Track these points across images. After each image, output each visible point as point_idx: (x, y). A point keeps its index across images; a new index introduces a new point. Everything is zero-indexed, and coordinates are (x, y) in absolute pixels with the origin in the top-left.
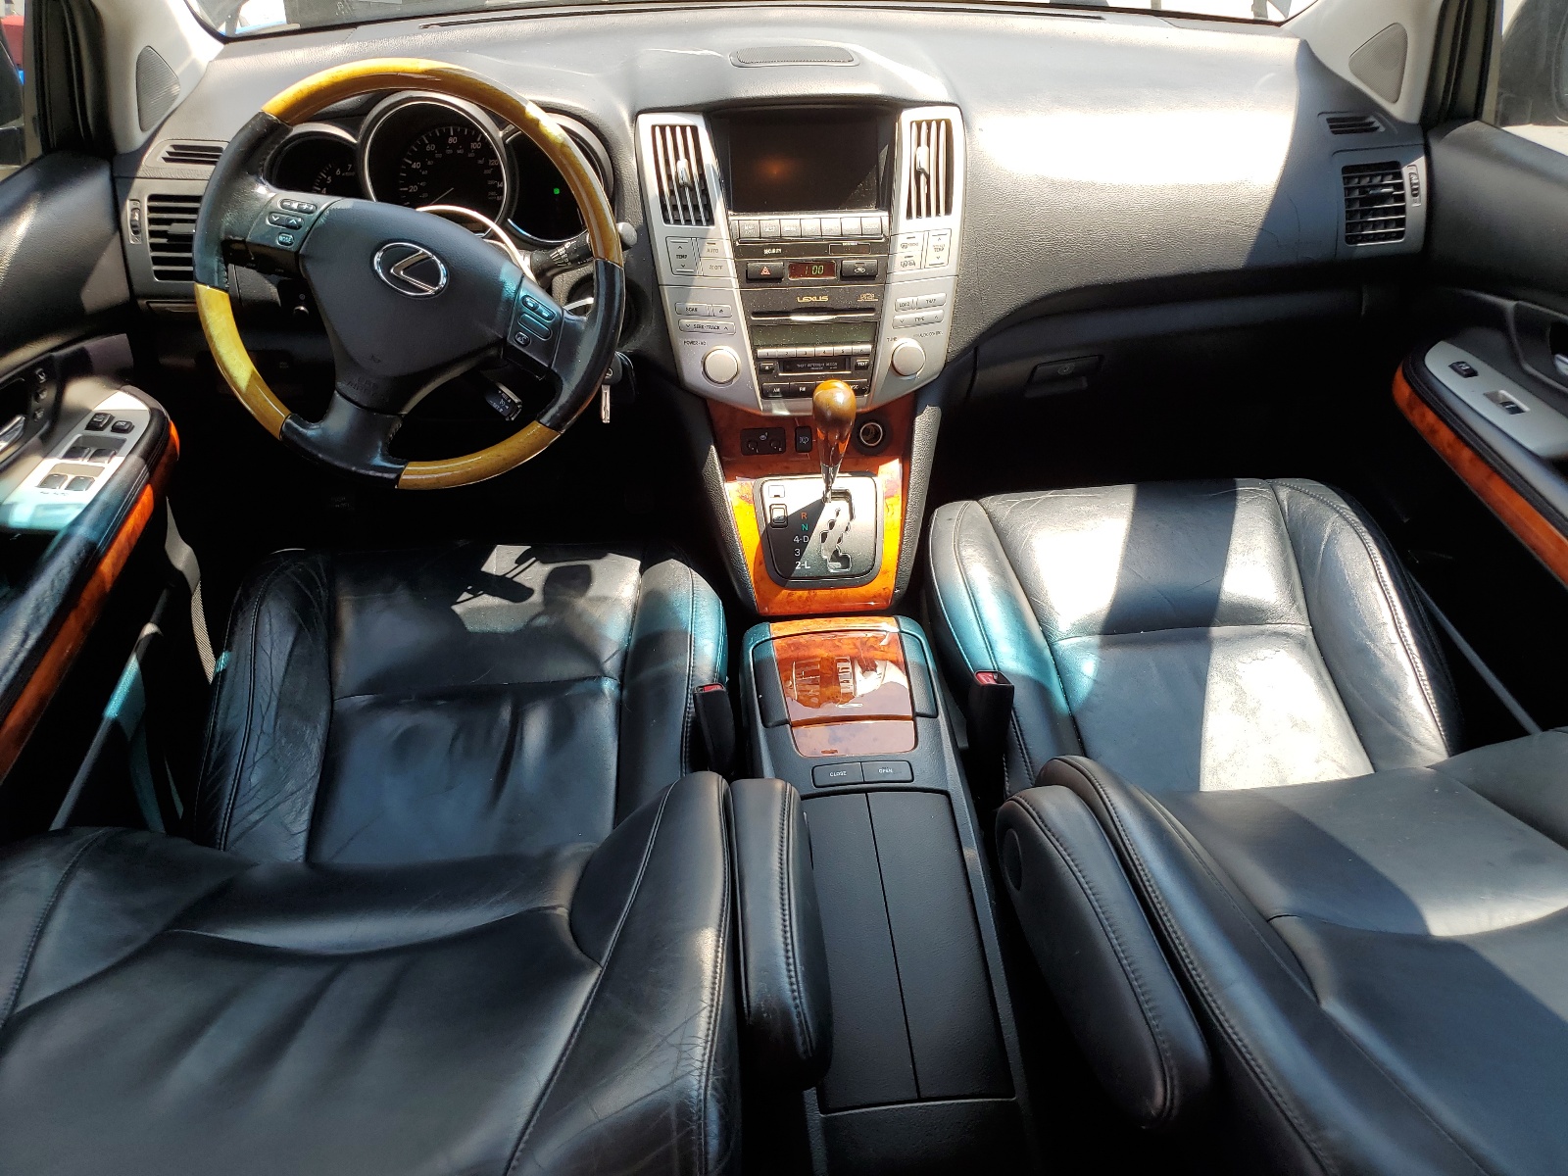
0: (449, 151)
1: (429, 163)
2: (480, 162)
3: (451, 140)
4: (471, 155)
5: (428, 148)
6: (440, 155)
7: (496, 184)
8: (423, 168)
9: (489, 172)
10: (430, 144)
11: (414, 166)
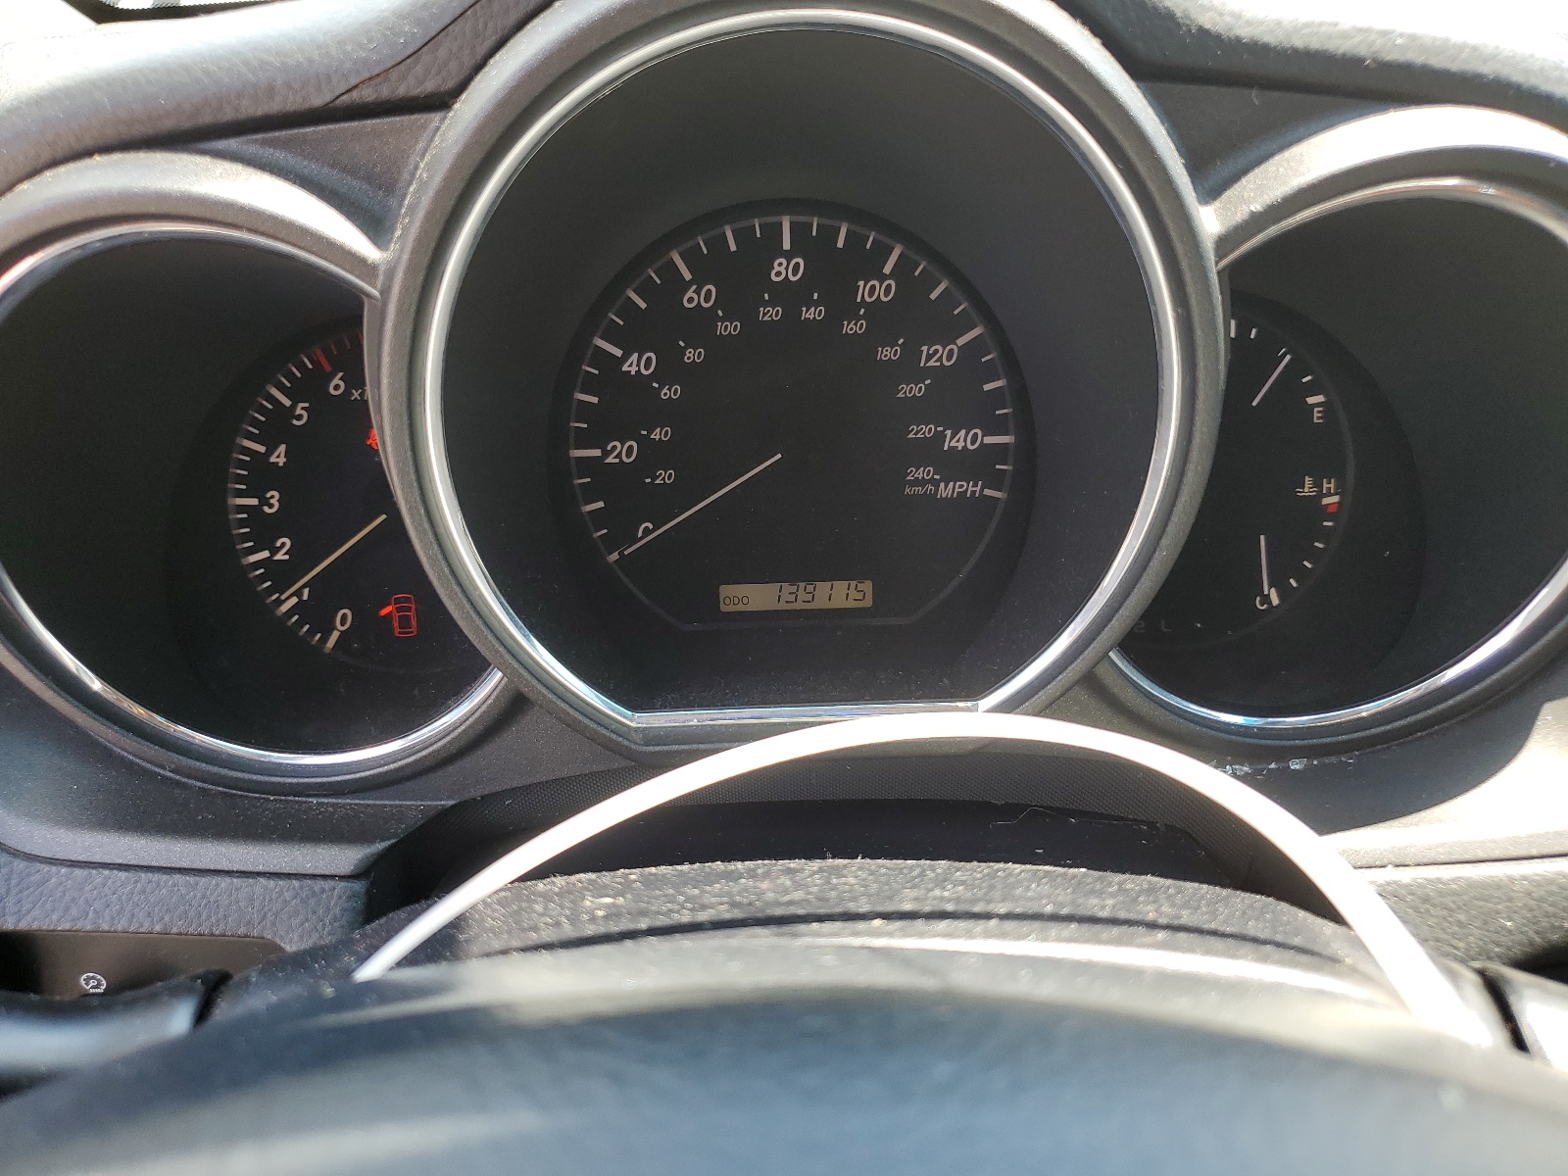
0: (771, 313)
1: (691, 355)
2: (887, 353)
3: (782, 270)
4: (850, 328)
5: (691, 299)
6: (728, 328)
7: (941, 436)
8: (663, 375)
9: (917, 390)
10: (699, 281)
11: (631, 366)
